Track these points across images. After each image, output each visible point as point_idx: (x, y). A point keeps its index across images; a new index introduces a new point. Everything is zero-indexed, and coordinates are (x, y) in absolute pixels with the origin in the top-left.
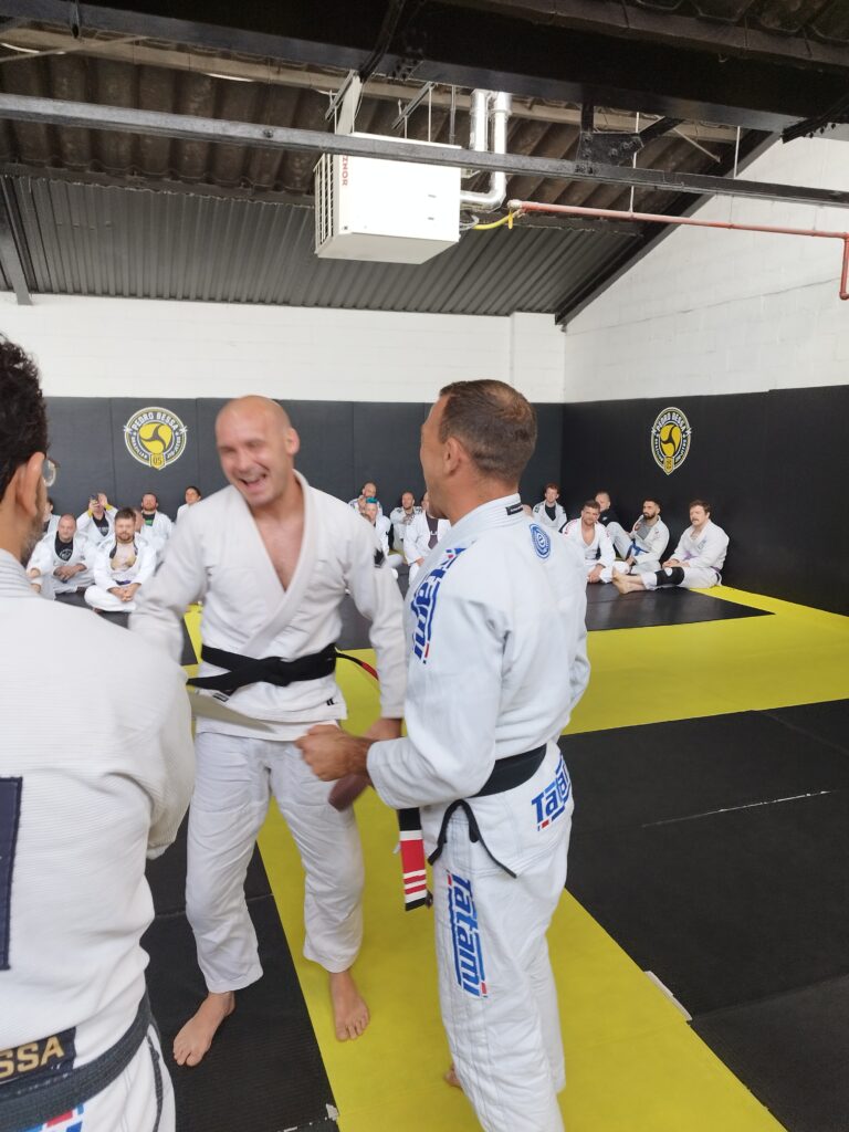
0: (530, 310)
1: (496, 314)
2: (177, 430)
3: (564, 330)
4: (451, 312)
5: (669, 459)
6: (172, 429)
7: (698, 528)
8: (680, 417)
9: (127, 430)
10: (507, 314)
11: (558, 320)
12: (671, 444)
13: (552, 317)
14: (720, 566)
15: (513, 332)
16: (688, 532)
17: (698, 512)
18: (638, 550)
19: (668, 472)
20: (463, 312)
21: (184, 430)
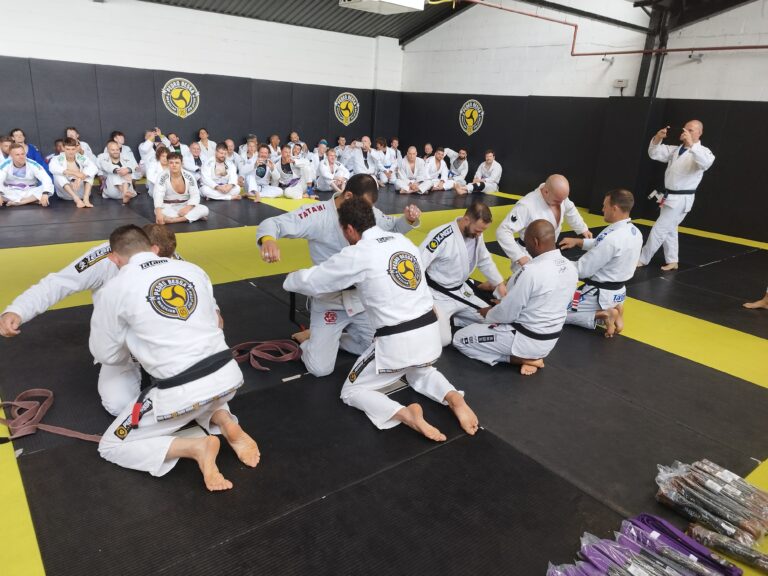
0: (387, 36)
1: (369, 36)
2: (194, 94)
3: (403, 49)
4: (346, 32)
5: (470, 128)
6: (190, 92)
7: (489, 164)
8: (477, 104)
9: (164, 92)
10: (374, 37)
11: (401, 43)
12: (471, 119)
13: (397, 41)
14: (498, 181)
15: (377, 47)
16: (483, 165)
17: (490, 156)
18: (453, 174)
19: (469, 134)
20: (352, 33)
21: (198, 94)
